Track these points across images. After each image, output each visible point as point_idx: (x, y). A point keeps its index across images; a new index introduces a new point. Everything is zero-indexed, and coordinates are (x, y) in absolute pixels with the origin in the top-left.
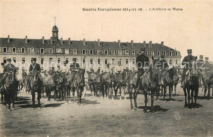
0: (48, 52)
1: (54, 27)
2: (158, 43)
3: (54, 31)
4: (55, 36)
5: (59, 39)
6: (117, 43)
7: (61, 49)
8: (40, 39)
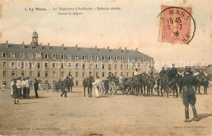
0: (28, 57)
1: (33, 33)
2: (133, 50)
3: (34, 37)
4: (35, 41)
5: (38, 44)
6: (94, 48)
7: (40, 54)
8: (20, 44)
